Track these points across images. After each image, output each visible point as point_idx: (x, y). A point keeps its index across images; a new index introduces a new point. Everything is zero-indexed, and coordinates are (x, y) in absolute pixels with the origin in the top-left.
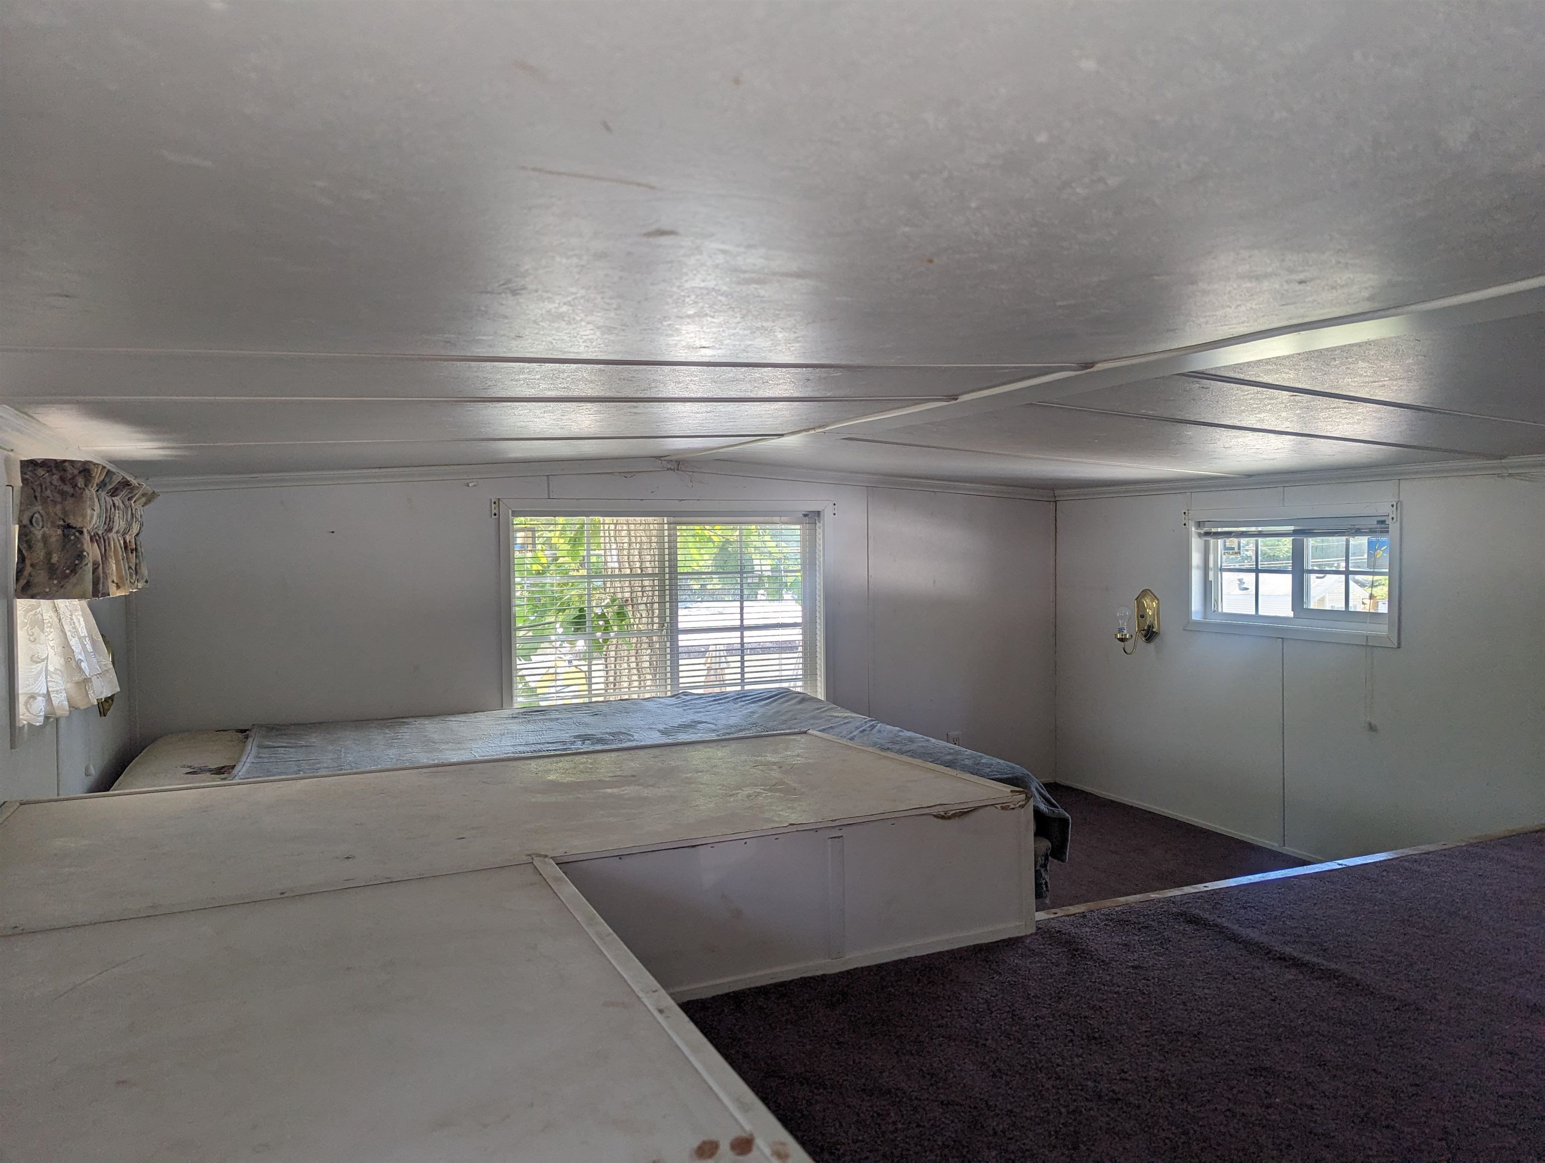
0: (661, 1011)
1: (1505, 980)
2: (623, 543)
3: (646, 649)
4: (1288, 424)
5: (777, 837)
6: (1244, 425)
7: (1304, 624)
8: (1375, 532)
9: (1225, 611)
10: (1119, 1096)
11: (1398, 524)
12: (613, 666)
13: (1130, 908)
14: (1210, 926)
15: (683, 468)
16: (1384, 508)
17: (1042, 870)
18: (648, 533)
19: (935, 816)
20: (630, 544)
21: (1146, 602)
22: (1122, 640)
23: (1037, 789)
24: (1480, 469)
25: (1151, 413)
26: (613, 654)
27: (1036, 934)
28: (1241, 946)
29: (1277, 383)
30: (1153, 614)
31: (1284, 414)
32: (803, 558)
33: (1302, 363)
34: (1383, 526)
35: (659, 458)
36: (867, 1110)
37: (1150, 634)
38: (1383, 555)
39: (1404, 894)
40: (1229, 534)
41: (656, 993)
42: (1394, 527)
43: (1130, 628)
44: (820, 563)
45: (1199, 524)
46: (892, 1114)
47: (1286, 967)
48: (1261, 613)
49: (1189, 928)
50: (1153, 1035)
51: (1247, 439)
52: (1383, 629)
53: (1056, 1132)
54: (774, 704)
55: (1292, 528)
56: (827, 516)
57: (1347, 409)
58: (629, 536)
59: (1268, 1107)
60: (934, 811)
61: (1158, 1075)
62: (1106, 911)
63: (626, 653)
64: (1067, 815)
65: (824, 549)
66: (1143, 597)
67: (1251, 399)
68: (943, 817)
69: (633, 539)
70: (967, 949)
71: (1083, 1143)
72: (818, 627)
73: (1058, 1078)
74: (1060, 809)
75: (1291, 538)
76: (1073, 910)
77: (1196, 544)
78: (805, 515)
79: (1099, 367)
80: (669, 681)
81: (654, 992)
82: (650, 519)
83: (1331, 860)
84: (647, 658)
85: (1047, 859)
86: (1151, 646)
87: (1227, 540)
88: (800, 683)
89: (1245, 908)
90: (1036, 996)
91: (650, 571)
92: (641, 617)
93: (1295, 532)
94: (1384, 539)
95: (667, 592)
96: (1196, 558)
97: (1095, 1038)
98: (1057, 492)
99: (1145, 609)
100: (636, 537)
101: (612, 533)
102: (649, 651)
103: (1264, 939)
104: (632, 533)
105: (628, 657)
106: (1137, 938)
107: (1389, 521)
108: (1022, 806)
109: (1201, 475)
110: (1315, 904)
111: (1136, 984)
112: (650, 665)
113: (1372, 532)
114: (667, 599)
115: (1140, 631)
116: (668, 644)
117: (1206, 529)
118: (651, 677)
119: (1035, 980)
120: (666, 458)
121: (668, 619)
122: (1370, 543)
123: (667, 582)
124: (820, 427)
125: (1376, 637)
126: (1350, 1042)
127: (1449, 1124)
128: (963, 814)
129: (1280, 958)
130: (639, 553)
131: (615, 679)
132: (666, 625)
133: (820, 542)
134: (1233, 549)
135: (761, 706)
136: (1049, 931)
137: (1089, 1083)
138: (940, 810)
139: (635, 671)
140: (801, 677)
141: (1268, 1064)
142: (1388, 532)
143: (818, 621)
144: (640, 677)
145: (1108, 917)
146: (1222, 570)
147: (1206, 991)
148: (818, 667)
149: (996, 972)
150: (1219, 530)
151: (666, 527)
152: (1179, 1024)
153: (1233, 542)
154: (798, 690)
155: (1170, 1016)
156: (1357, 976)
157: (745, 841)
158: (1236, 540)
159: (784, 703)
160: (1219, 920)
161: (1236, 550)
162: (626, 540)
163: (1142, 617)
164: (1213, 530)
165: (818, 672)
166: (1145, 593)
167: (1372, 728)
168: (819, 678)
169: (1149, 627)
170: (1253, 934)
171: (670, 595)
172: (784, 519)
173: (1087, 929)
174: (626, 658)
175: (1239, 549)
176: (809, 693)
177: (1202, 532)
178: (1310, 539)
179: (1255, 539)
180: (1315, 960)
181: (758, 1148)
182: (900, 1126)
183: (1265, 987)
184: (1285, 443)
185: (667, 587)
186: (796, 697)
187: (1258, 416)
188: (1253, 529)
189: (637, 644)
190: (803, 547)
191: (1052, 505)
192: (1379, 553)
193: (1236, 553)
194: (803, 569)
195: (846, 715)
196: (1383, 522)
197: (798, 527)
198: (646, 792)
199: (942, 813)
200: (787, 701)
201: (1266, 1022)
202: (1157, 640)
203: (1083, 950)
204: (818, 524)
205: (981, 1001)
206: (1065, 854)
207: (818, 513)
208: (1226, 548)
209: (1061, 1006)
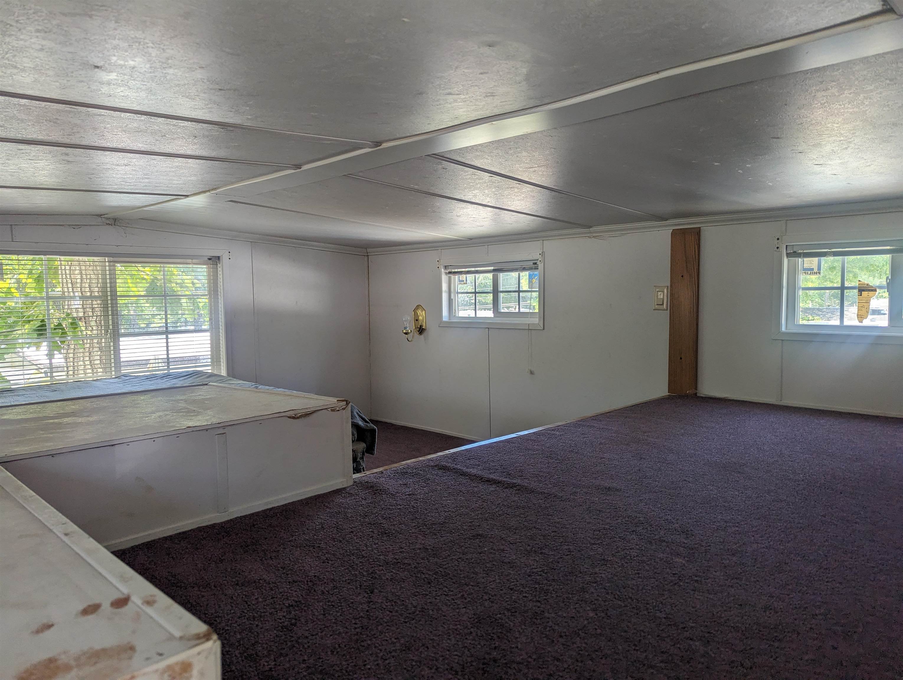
0: (66, 535)
1: (595, 478)
2: (77, 279)
3: (97, 352)
4: (488, 199)
5: (178, 435)
6: (466, 199)
7: (499, 320)
8: (532, 269)
9: (460, 316)
10: (399, 561)
11: (543, 264)
12: (72, 364)
13: (408, 466)
14: (451, 469)
15: (119, 224)
16: (536, 255)
17: (361, 461)
18: (95, 272)
19: (289, 417)
20: (82, 279)
21: (419, 312)
22: (406, 333)
23: (357, 413)
24: (579, 234)
25: (416, 187)
26: (71, 355)
27: (353, 485)
28: (467, 477)
29: (482, 167)
30: (423, 319)
31: (486, 191)
32: (209, 287)
33: (494, 151)
34: (536, 266)
35: (100, 216)
36: (238, 595)
37: (421, 330)
38: (536, 281)
39: (548, 445)
40: (461, 273)
41: (65, 525)
42: (540, 266)
43: (411, 327)
44: (221, 289)
45: (446, 267)
46: (256, 594)
47: (490, 485)
48: (477, 316)
49: (440, 472)
50: (419, 527)
51: (469, 210)
52: (536, 320)
53: (361, 586)
54: (191, 379)
55: (492, 268)
56: (225, 259)
57: (518, 189)
58: (81, 274)
59: (480, 553)
60: (288, 414)
61: (421, 546)
62: (395, 469)
63: (82, 355)
64: (375, 427)
65: (223, 280)
66: (417, 309)
67: (469, 179)
68: (294, 418)
69: (84, 277)
70: (311, 498)
71: (377, 588)
72: (221, 331)
73: (363, 557)
74: (371, 424)
75: (492, 274)
76: (375, 471)
77: (444, 278)
78: (210, 259)
79: (385, 145)
80: (113, 369)
81: (63, 524)
82: (96, 259)
83: (513, 433)
84: (98, 358)
85: (363, 454)
86: (422, 336)
87: (461, 276)
88: (210, 368)
89: (469, 459)
90: (352, 517)
91: (96, 294)
92: (93, 330)
93: (494, 270)
94: (536, 272)
95: (110, 309)
96: (445, 287)
97: (386, 533)
98: (368, 250)
99: (418, 317)
100: (86, 275)
101: (68, 272)
102: (99, 353)
103: (480, 473)
104: (84, 272)
105: (83, 357)
106: (411, 480)
107: (538, 263)
108: (344, 409)
109: (446, 238)
110: (505, 454)
111: (410, 503)
112: (101, 362)
113: (530, 269)
114: (110, 313)
115: (416, 328)
116: (112, 344)
117: (449, 270)
118: (101, 370)
119: (352, 509)
120: (106, 216)
121: (111, 327)
122: (530, 275)
123: (109, 302)
124: (213, 189)
125: (534, 324)
126: (522, 516)
127: (571, 547)
128: (307, 415)
129: (487, 481)
130: (89, 286)
131: (74, 373)
132: (109, 331)
133: (220, 276)
134: (463, 281)
135: (181, 380)
136: (361, 483)
137: (381, 557)
138: (292, 414)
139: (89, 367)
140: (210, 363)
141: (481, 532)
142: (538, 269)
143: (221, 327)
144: (93, 371)
145: (396, 472)
146: (458, 293)
147: (448, 501)
148: (221, 357)
149: (327, 507)
150: (456, 270)
151: (107, 264)
152: (433, 519)
153: (463, 277)
154: (210, 371)
155: (428, 516)
156: (526, 485)
157: (153, 440)
158: (464, 276)
159: (197, 378)
160: (456, 466)
161: (465, 282)
162: (79, 277)
163: (417, 320)
164: (453, 270)
165: (222, 360)
166: (418, 307)
167: (532, 373)
168: (222, 364)
169: (421, 326)
170: (474, 471)
171: (112, 311)
172: (194, 261)
173: (383, 479)
174: (82, 358)
175: (466, 281)
176: (215, 372)
177: (447, 272)
178: (501, 274)
179: (474, 275)
180: (505, 479)
181: (134, 603)
182: (260, 600)
183: (479, 495)
184: (488, 214)
185: (110, 305)
186: (205, 375)
187: (474, 192)
188: (473, 269)
189: (89, 348)
190: (209, 280)
191: (366, 258)
192: (534, 280)
193: (465, 283)
194: (210, 294)
195: (239, 382)
196: (535, 264)
197: (205, 266)
198: (80, 420)
199: (294, 415)
200: (199, 377)
201: (479, 512)
202: (425, 333)
203: (381, 490)
204: (219, 265)
205: (318, 524)
206: (374, 450)
207: (219, 258)
208: (460, 281)
209: (367, 520)
